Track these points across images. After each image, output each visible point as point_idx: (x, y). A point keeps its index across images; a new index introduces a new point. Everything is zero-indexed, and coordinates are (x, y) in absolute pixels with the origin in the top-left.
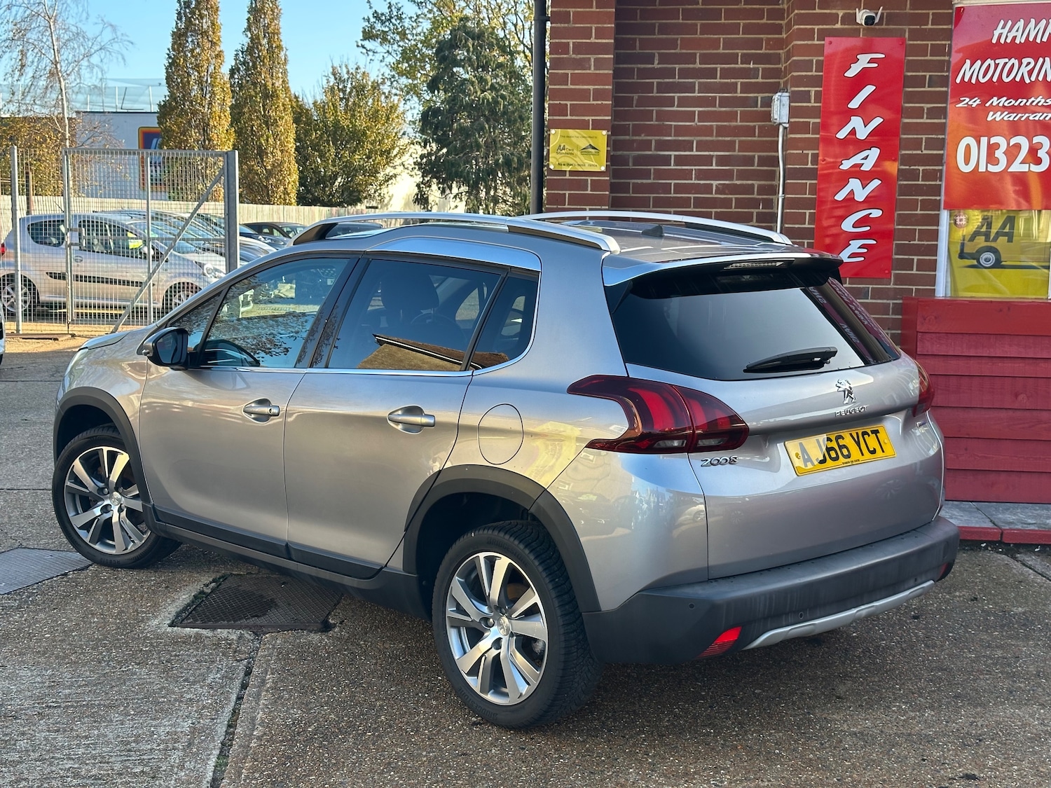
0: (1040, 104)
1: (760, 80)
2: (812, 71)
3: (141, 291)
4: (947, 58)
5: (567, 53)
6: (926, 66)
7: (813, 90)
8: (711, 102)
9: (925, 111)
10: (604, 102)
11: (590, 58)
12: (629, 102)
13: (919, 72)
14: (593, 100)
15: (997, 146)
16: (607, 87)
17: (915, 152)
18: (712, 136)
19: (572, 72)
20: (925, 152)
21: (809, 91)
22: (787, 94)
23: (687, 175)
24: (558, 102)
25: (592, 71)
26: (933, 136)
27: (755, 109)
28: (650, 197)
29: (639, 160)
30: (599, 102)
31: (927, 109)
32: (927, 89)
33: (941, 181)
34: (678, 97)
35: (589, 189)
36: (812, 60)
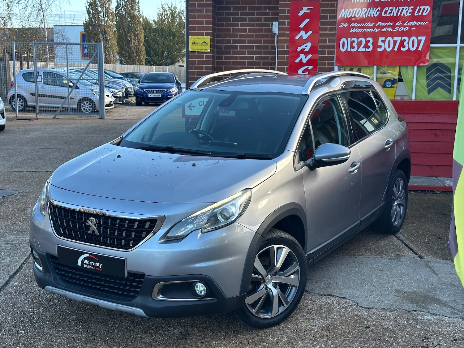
0: (369, 26)
1: (271, 16)
2: (286, 13)
3: (65, 101)
4: (336, 8)
5: (195, 7)
6: (328, 11)
7: (286, 21)
8: (252, 25)
9: (328, 28)
10: (209, 26)
11: (204, 9)
12: (222, 25)
13: (325, 13)
14: (205, 25)
15: (354, 42)
16: (210, 20)
17: (325, 44)
18: (253, 38)
19: (197, 14)
20: (328, 44)
21: (285, 21)
22: (278, 22)
23: (244, 53)
24: (192, 26)
25: (205, 14)
26: (331, 38)
27: (269, 28)
28: (230, 61)
29: (226, 47)
30: (207, 26)
31: (329, 27)
32: (328, 20)
33: (334, 55)
34: (241, 23)
35: (204, 58)
36: (286, 9)
